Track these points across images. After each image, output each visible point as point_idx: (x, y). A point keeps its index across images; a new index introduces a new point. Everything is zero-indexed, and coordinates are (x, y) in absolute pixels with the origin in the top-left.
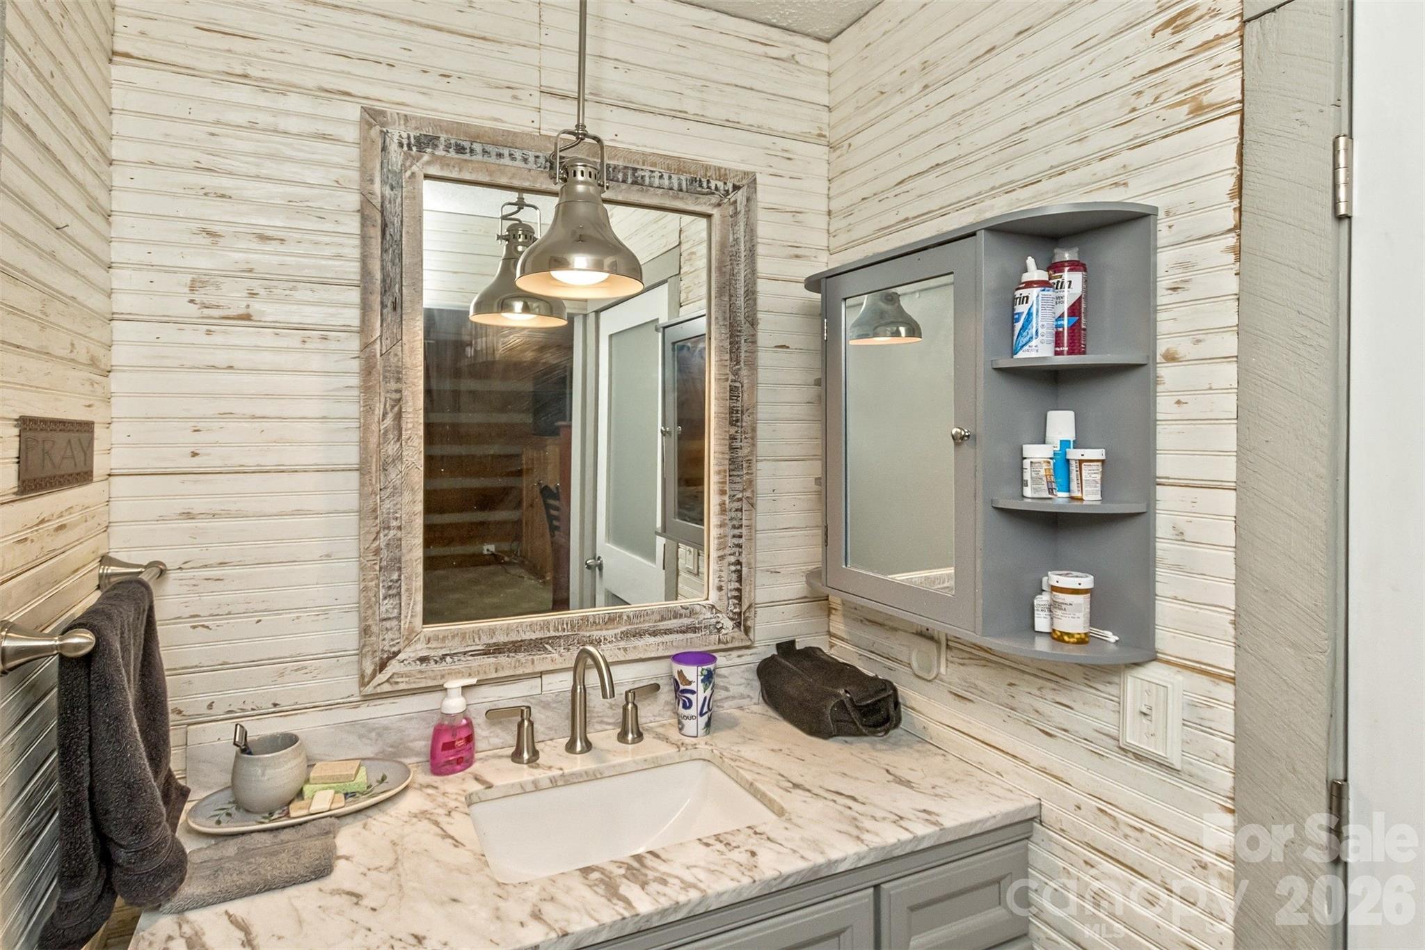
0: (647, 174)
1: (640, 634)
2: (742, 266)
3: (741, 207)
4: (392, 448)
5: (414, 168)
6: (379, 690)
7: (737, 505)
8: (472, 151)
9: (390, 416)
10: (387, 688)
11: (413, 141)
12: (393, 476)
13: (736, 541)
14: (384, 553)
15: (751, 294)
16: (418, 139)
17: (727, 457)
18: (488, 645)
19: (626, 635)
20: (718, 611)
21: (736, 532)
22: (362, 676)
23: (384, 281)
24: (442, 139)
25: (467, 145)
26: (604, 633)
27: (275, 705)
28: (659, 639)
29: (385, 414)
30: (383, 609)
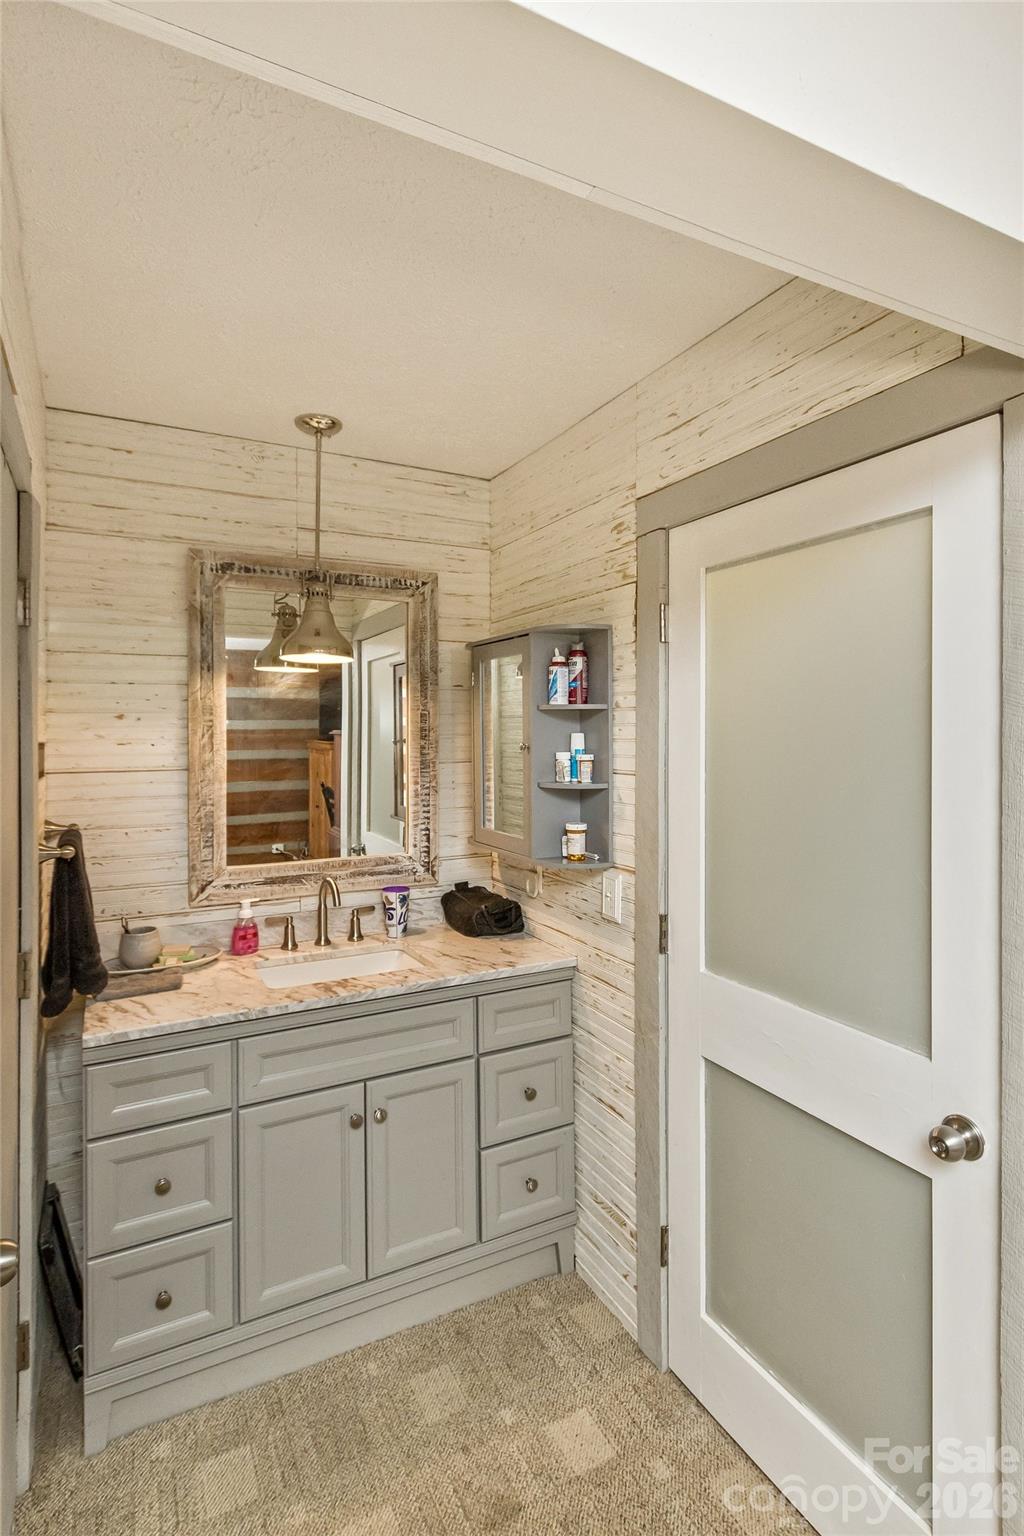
0: (365, 579)
1: (363, 874)
2: (429, 634)
3: (428, 596)
4: (208, 756)
5: (220, 584)
6: (201, 904)
7: (427, 791)
8: (255, 571)
9: (206, 736)
10: (205, 903)
11: (219, 567)
12: (208, 773)
13: (426, 815)
14: (203, 820)
15: (435, 653)
16: (222, 565)
17: (419, 760)
18: (266, 879)
19: (353, 875)
20: (414, 861)
21: (426, 809)
22: (190, 895)
23: (202, 653)
24: (237, 565)
25: (251, 567)
26: (339, 873)
27: (140, 912)
28: (374, 878)
29: (203, 736)
30: (203, 855)
